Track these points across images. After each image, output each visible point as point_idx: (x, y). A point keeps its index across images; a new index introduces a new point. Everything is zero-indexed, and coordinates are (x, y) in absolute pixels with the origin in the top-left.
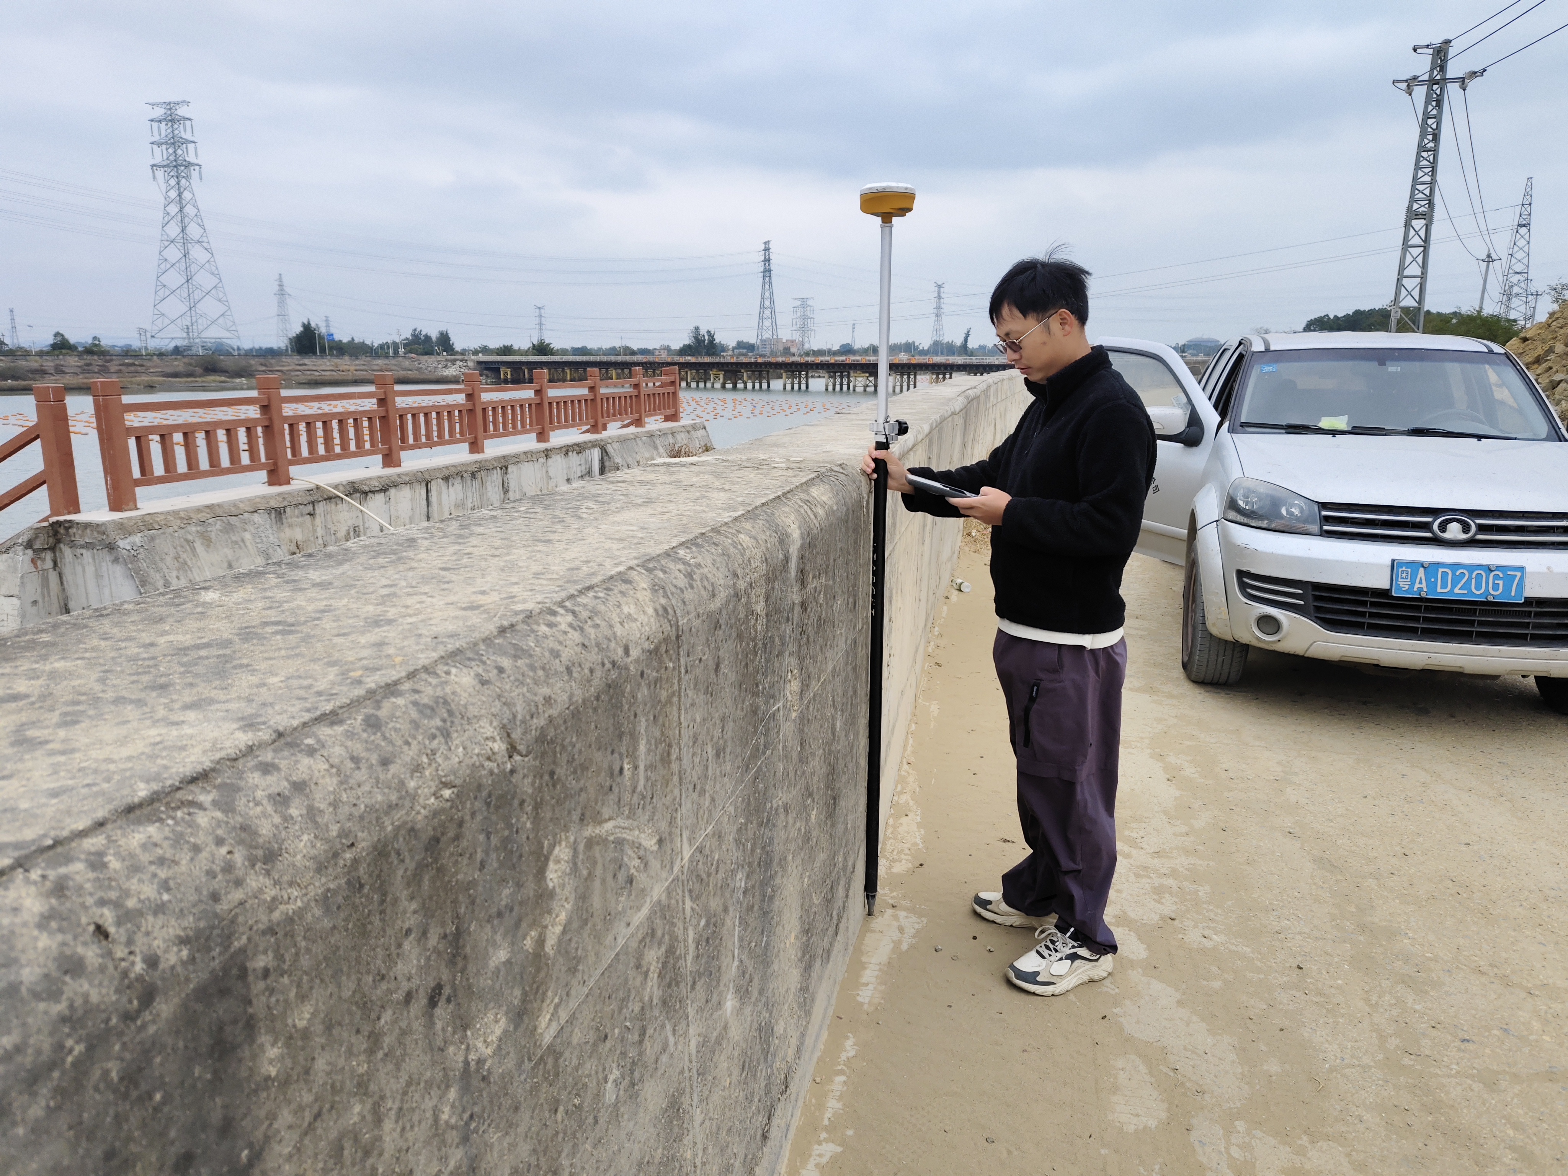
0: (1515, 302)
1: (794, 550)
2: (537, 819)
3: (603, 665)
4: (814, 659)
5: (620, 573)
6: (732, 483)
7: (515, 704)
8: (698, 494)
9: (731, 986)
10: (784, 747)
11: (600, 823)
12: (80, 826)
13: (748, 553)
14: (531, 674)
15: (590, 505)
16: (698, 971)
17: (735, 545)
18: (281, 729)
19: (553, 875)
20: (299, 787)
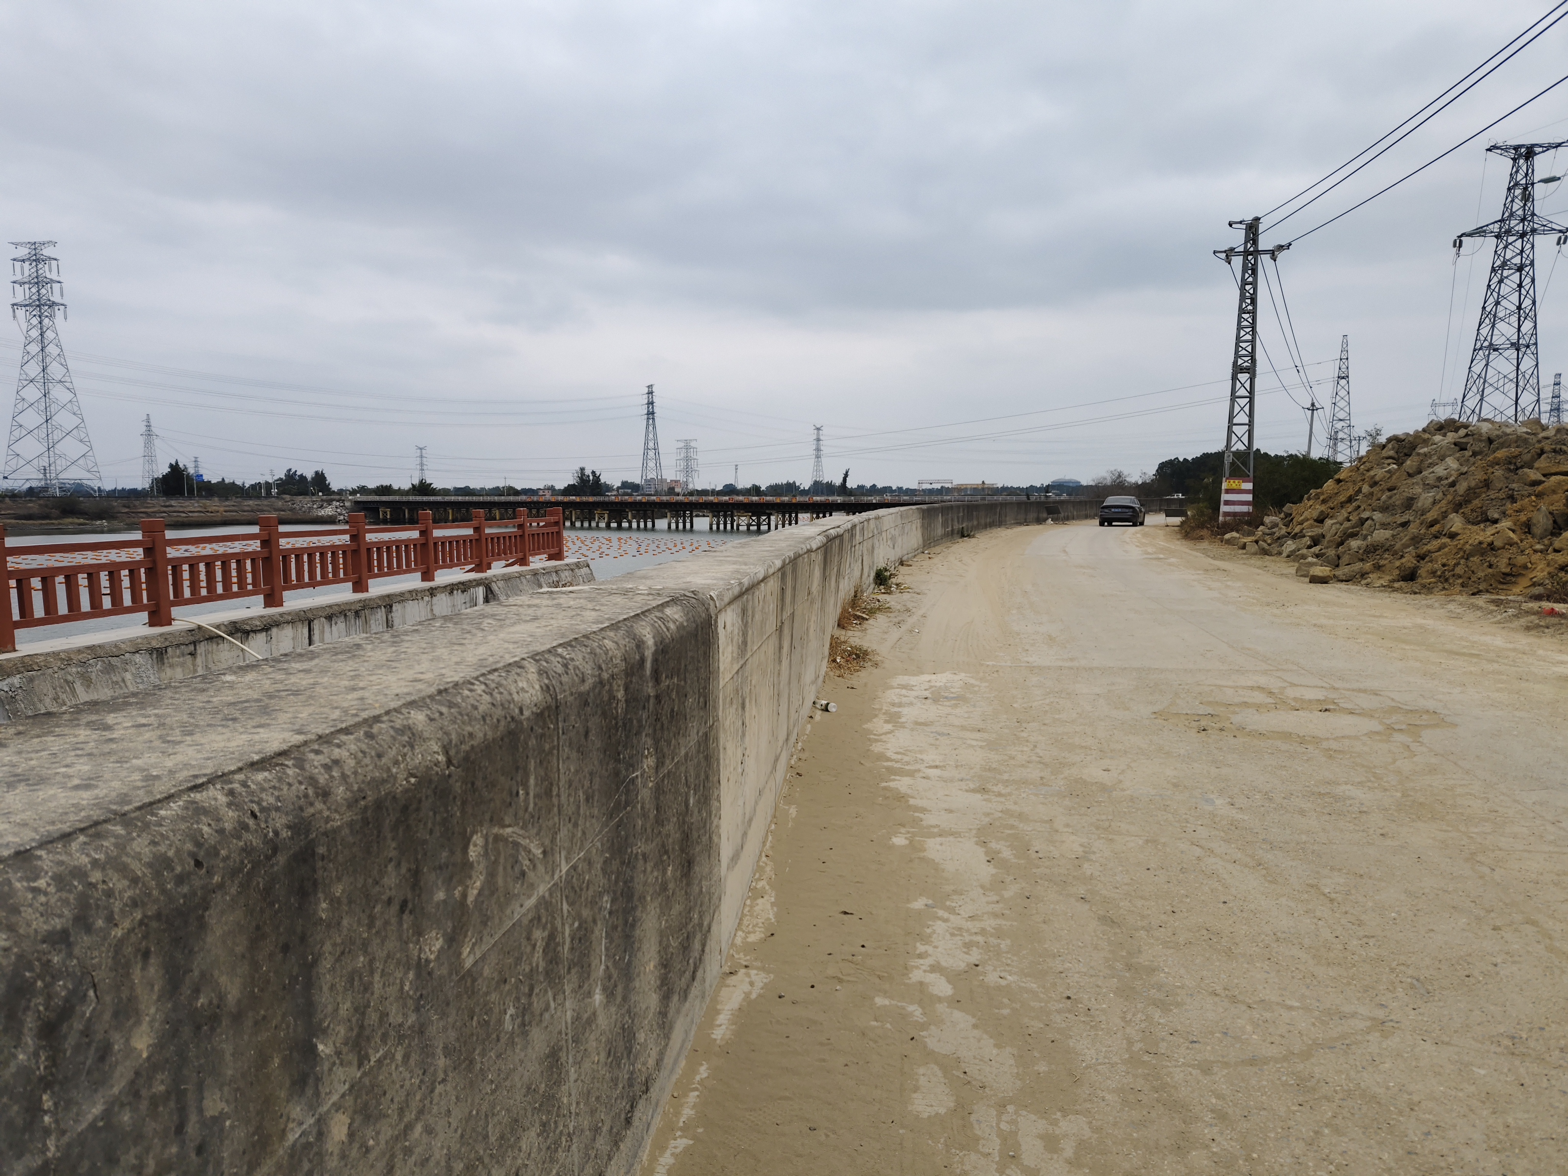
0: (1341, 446)
1: (649, 654)
2: (463, 812)
3: (506, 718)
4: (669, 743)
5: (516, 662)
6: (602, 605)
7: (451, 734)
8: (574, 613)
9: (599, 983)
10: (642, 808)
11: (504, 826)
12: (233, 768)
13: (610, 653)
14: (460, 717)
15: (490, 621)
16: (572, 960)
17: (600, 647)
18: (320, 734)
19: (473, 853)
20: (336, 762)
